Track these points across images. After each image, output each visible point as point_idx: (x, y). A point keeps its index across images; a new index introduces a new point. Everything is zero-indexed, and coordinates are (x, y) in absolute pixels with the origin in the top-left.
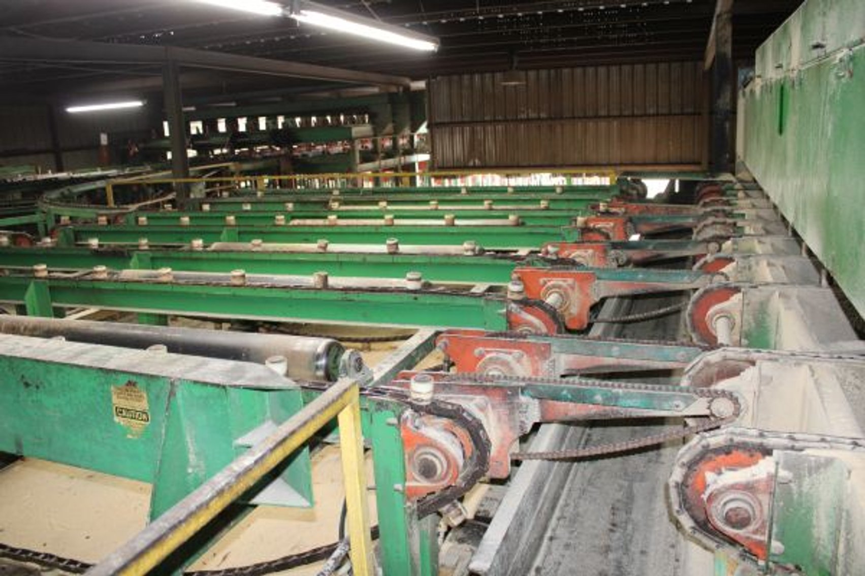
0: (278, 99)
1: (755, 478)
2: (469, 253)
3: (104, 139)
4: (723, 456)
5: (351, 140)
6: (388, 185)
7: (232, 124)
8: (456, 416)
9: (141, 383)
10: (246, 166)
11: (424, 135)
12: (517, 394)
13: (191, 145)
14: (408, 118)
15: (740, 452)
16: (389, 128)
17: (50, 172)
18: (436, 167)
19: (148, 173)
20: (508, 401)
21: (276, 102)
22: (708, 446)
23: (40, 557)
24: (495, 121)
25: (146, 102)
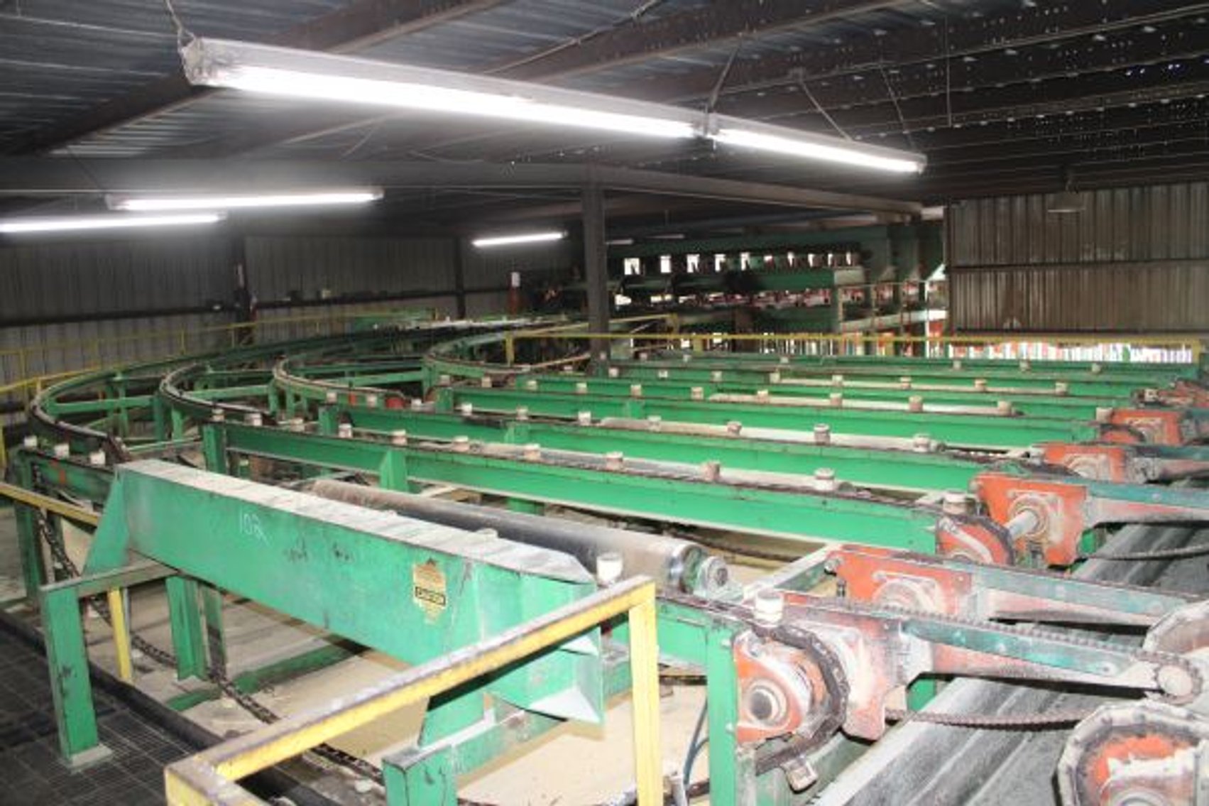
0: (740, 230)
1: (1168, 774)
2: (921, 450)
3: (515, 279)
4: (1133, 739)
5: (833, 288)
6: (881, 352)
7: (679, 262)
8: (805, 645)
9: (441, 561)
10: (689, 320)
11: (940, 282)
12: (896, 629)
13: (622, 290)
14: (915, 259)
15: (1157, 737)
16: (889, 272)
17: (448, 318)
18: (954, 329)
19: (563, 324)
20: (885, 638)
21: (739, 235)
22: (1111, 721)
23: (356, 763)
24: (1043, 265)
25: (566, 233)
